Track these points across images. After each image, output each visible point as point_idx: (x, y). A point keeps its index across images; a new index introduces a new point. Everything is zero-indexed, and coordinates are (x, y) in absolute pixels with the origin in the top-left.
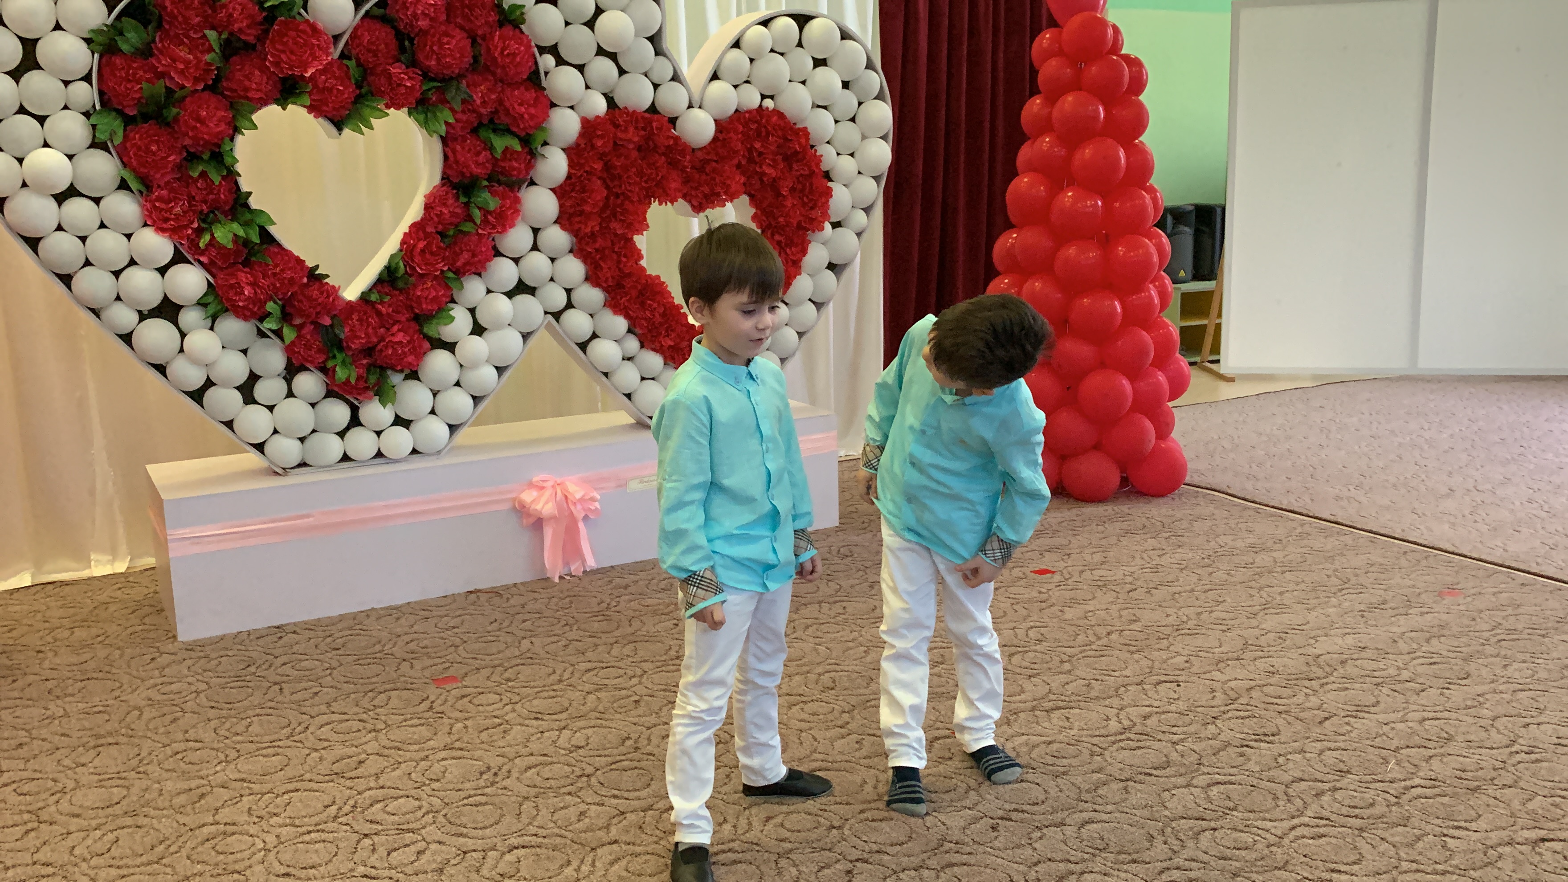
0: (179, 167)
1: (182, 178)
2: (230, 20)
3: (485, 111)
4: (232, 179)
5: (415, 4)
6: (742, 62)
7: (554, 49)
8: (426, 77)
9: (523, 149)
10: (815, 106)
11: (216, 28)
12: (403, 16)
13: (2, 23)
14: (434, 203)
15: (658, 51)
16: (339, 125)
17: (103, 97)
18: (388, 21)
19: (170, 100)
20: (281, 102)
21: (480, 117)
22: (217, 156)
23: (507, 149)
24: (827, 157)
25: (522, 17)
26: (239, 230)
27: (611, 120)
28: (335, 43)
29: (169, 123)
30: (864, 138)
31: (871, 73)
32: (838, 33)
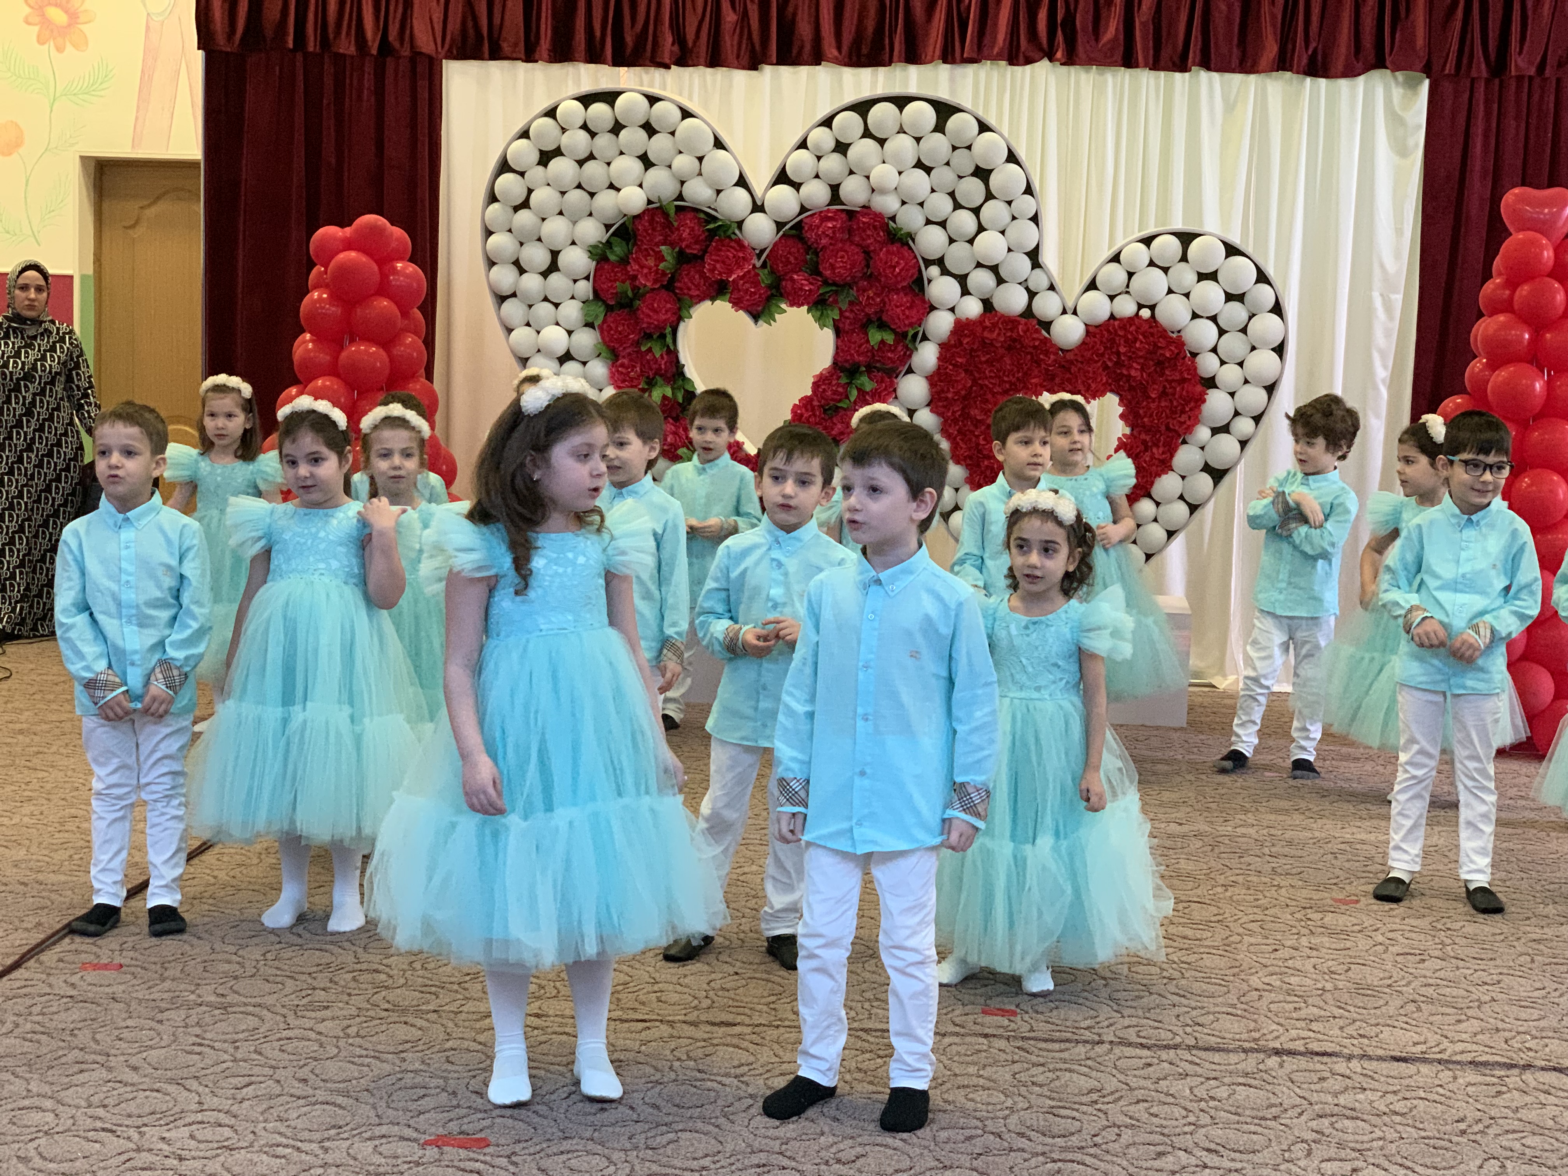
0: (638, 343)
1: (639, 352)
2: (681, 240)
3: (870, 311)
4: (673, 354)
5: (818, 227)
6: (1115, 275)
7: (940, 262)
8: (826, 283)
9: (897, 341)
10: (1195, 316)
11: (672, 245)
12: (811, 236)
13: (539, 240)
14: (820, 382)
15: (1036, 264)
16: (756, 317)
17: (595, 291)
18: (800, 238)
19: (637, 295)
20: (713, 299)
21: (867, 315)
22: (663, 337)
23: (882, 342)
24: (1208, 364)
25: (911, 236)
26: (668, 392)
27: (980, 322)
28: (759, 256)
29: (634, 312)
30: (1253, 348)
31: (1264, 287)
32: (1222, 250)
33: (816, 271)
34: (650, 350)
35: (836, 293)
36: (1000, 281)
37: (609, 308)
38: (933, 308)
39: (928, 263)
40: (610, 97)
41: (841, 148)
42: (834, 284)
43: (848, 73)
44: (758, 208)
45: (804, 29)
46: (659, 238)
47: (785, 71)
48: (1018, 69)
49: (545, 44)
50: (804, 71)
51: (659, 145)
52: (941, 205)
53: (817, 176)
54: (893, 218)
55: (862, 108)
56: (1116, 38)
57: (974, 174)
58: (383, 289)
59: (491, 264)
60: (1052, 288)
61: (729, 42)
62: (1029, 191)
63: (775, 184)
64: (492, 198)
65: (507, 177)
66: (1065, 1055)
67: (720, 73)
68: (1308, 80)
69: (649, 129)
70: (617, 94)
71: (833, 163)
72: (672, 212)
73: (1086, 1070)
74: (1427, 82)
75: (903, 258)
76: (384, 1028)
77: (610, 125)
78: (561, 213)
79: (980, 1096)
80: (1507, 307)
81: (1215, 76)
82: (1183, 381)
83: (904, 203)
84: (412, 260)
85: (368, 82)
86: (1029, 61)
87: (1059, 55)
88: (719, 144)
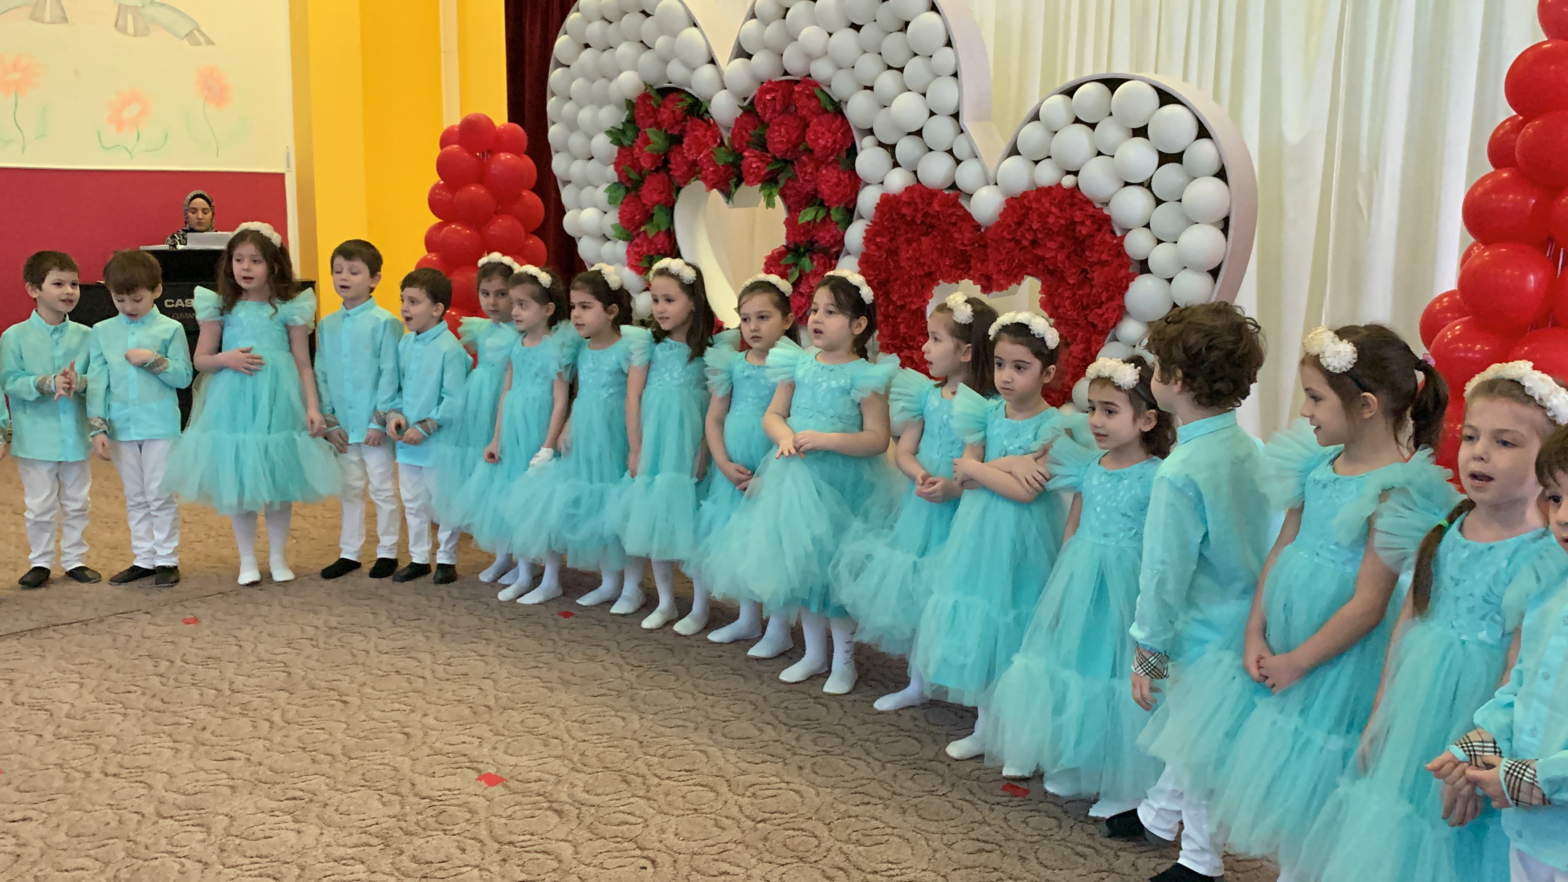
2: (663, 121)
3: (809, 187)
4: (670, 234)
5: (760, 100)
6: (1035, 137)
7: (872, 132)
8: (775, 159)
10: (1124, 183)
11: (659, 127)
12: (759, 110)
13: (579, 127)
14: (769, 263)
15: (958, 128)
16: (728, 197)
17: (617, 175)
18: (756, 113)
19: (642, 178)
20: (692, 181)
21: (808, 192)
24: (1140, 244)
25: (844, 105)
27: (906, 196)
29: (638, 193)
30: (1189, 222)
31: (1204, 143)
32: (1154, 98)
33: (764, 148)
34: (646, 230)
35: (782, 169)
36: (925, 148)
37: (627, 190)
38: (862, 184)
39: (862, 133)
41: (784, 12)
42: (783, 160)
44: (723, 84)
46: (650, 120)
51: (647, 28)
52: (870, 66)
53: (765, 45)
57: (900, 29)
59: (556, 152)
60: (974, 155)
62: (950, 43)
63: (734, 58)
64: (551, 92)
65: (559, 71)
71: (777, 31)
72: (653, 94)
75: (838, 127)
78: (591, 101)
83: (837, 67)
88: (692, 21)
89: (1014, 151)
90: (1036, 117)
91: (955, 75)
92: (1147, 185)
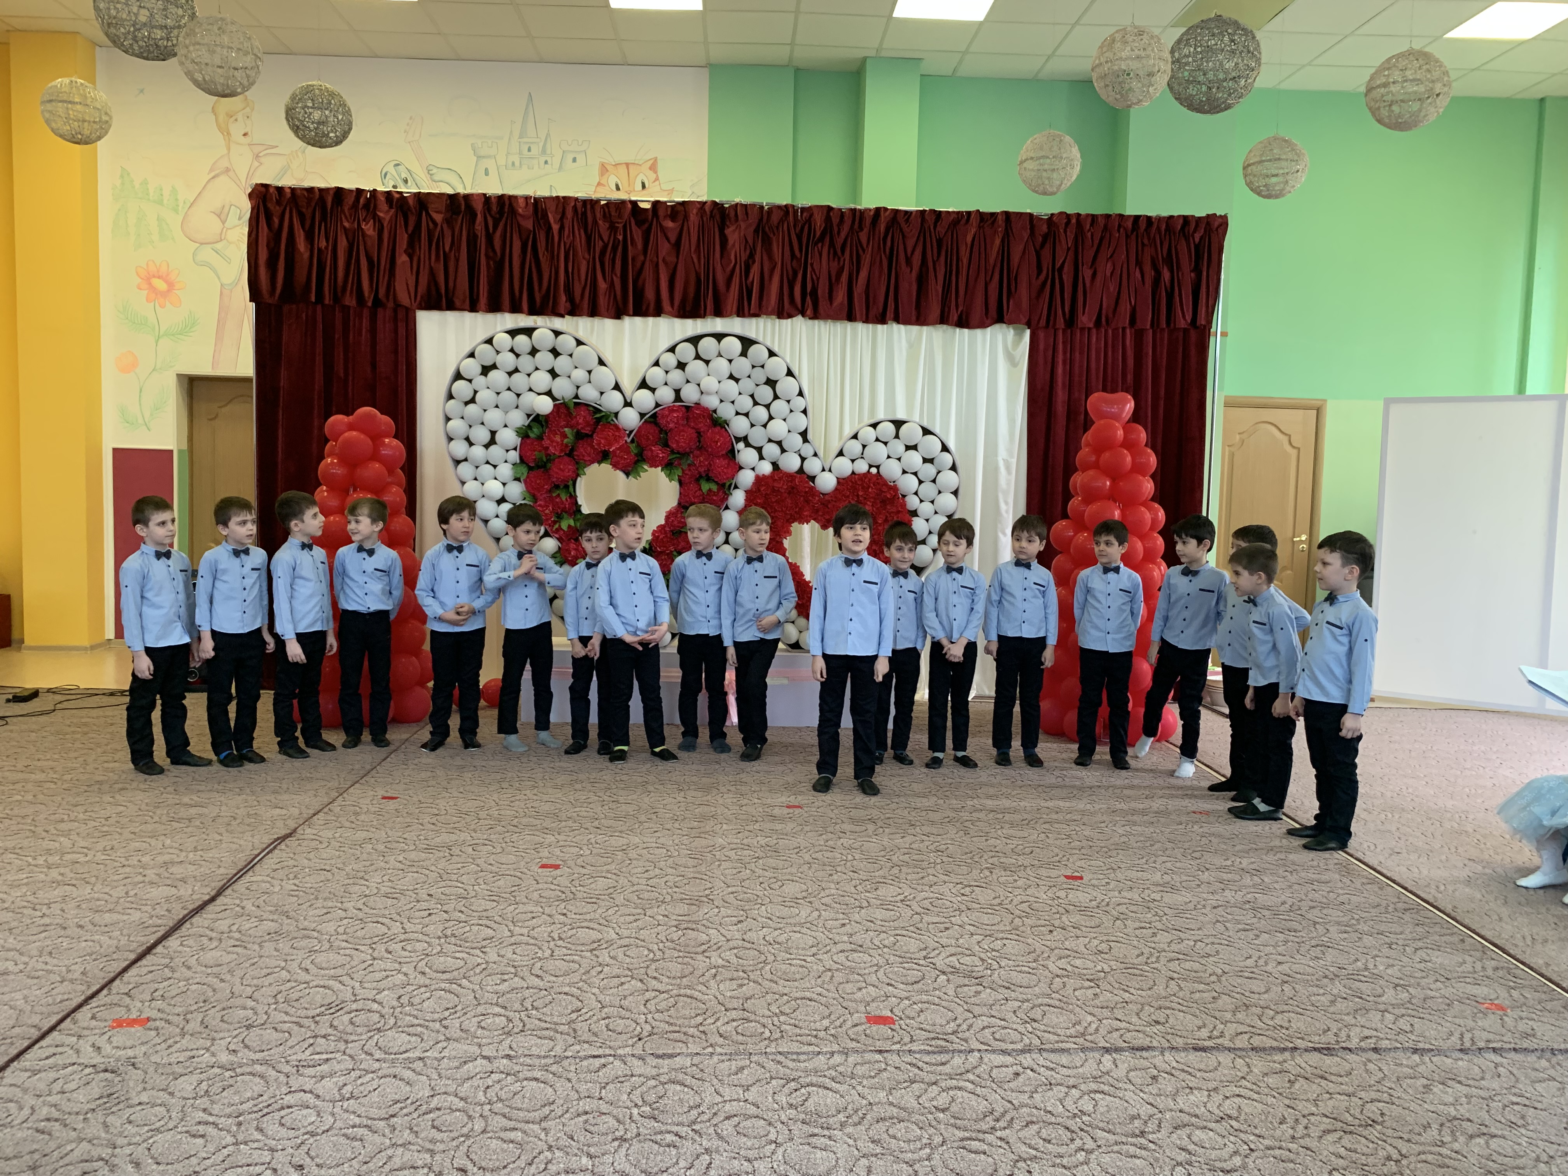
0: (550, 491)
1: (551, 497)
2: (578, 423)
3: (702, 470)
4: (573, 498)
5: (667, 416)
6: (855, 447)
7: (745, 439)
8: (672, 452)
9: (719, 490)
10: (904, 472)
11: (571, 427)
12: (662, 422)
13: (483, 424)
14: (670, 516)
15: (805, 440)
16: (627, 474)
17: (521, 458)
18: (656, 424)
19: (548, 461)
20: (599, 462)
21: (700, 473)
22: (567, 487)
23: (710, 490)
24: (912, 502)
25: (726, 423)
26: (572, 523)
27: (771, 476)
28: (629, 435)
29: (547, 471)
30: (940, 492)
31: (946, 454)
32: (921, 431)
33: (666, 445)
34: (558, 495)
35: (680, 459)
36: (783, 451)
37: (530, 469)
38: (741, 468)
39: (738, 440)
40: (529, 332)
41: (681, 366)
42: (678, 453)
43: (678, 322)
44: (628, 404)
45: (650, 294)
46: (563, 423)
47: (638, 320)
48: (784, 321)
49: (483, 300)
50: (651, 320)
51: (561, 364)
52: (746, 403)
53: (666, 384)
54: (715, 411)
55: (694, 340)
56: (842, 303)
57: (765, 383)
58: (375, 456)
59: (450, 439)
60: (815, 455)
61: (602, 301)
62: (801, 394)
63: (639, 388)
64: (450, 397)
65: (460, 384)
66: (947, 1069)
67: (596, 321)
68: (958, 330)
69: (555, 353)
70: (533, 330)
71: (676, 376)
72: (572, 406)
73: (970, 1086)
74: (1028, 332)
75: (721, 436)
76: (375, 1084)
77: (529, 349)
78: (497, 406)
79: (899, 1130)
80: (1096, 466)
81: (902, 327)
82: (899, 512)
83: (721, 401)
84: (396, 437)
85: (365, 323)
86: (790, 316)
87: (809, 312)
88: (601, 363)
89: (841, 454)
90: (855, 437)
91: (805, 412)
92: (915, 474)
